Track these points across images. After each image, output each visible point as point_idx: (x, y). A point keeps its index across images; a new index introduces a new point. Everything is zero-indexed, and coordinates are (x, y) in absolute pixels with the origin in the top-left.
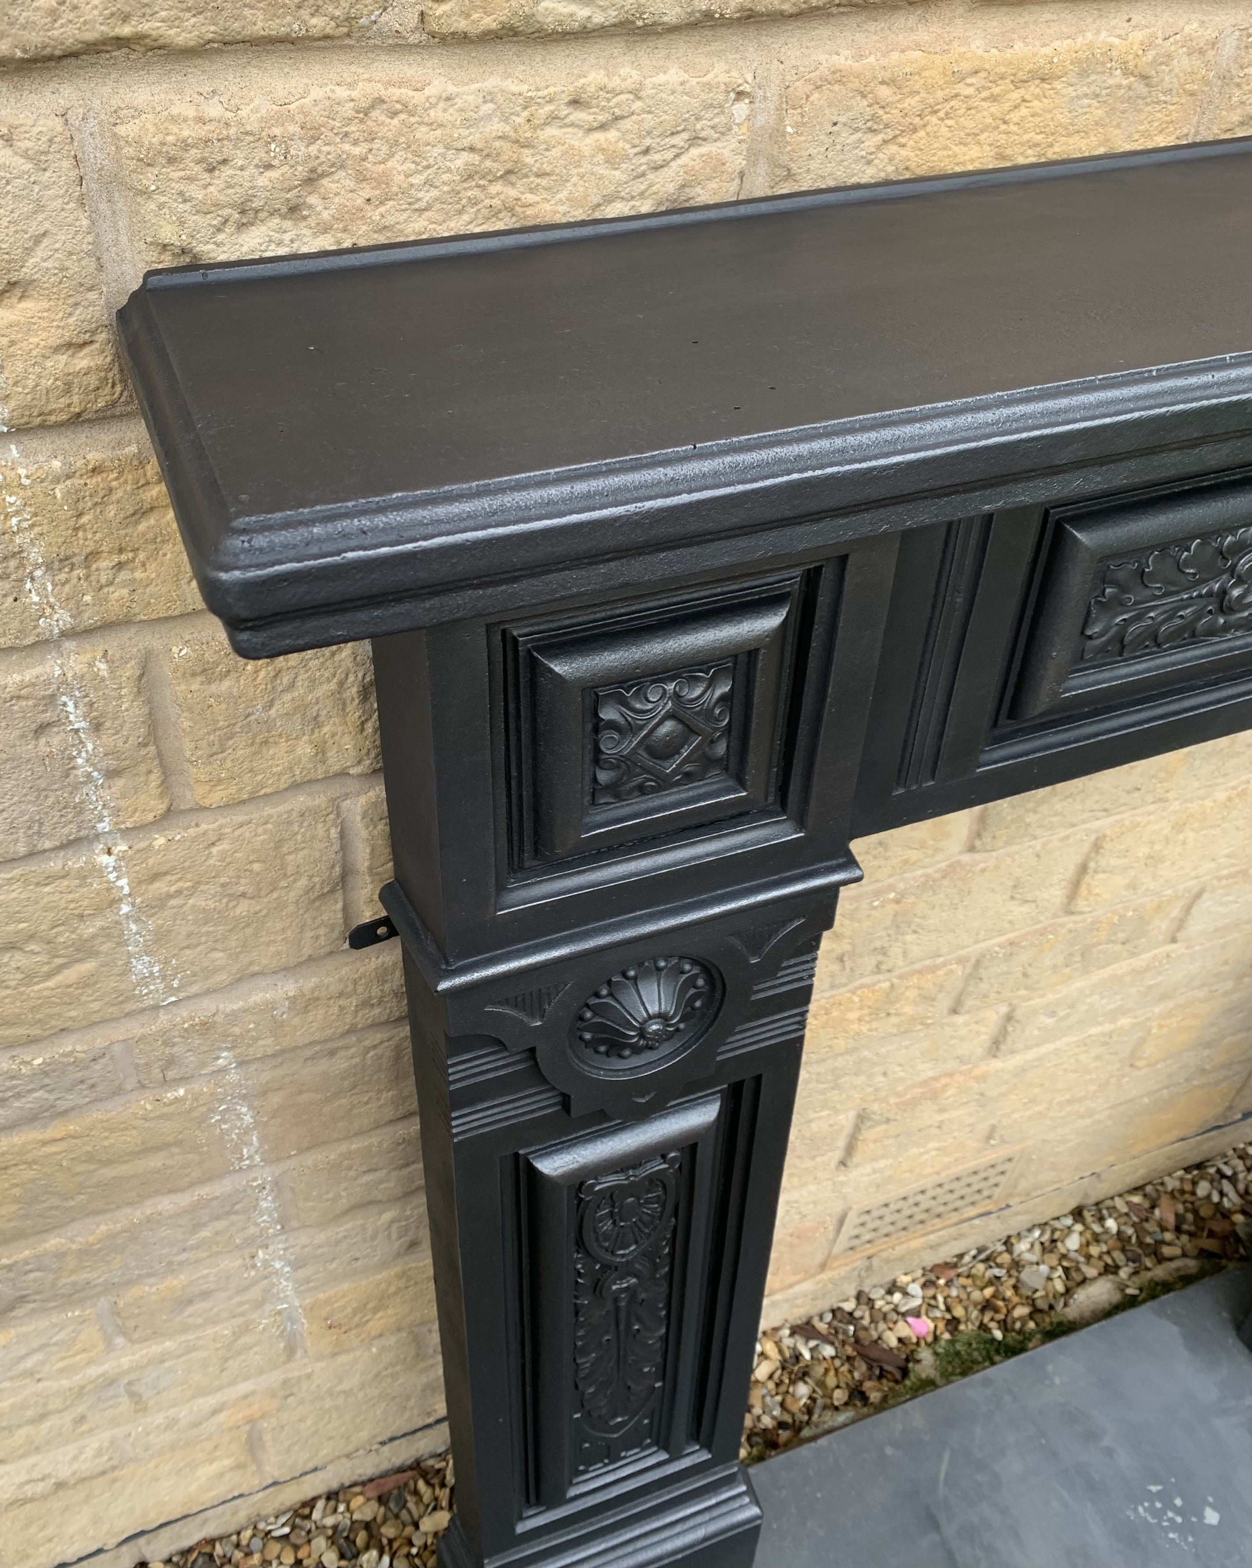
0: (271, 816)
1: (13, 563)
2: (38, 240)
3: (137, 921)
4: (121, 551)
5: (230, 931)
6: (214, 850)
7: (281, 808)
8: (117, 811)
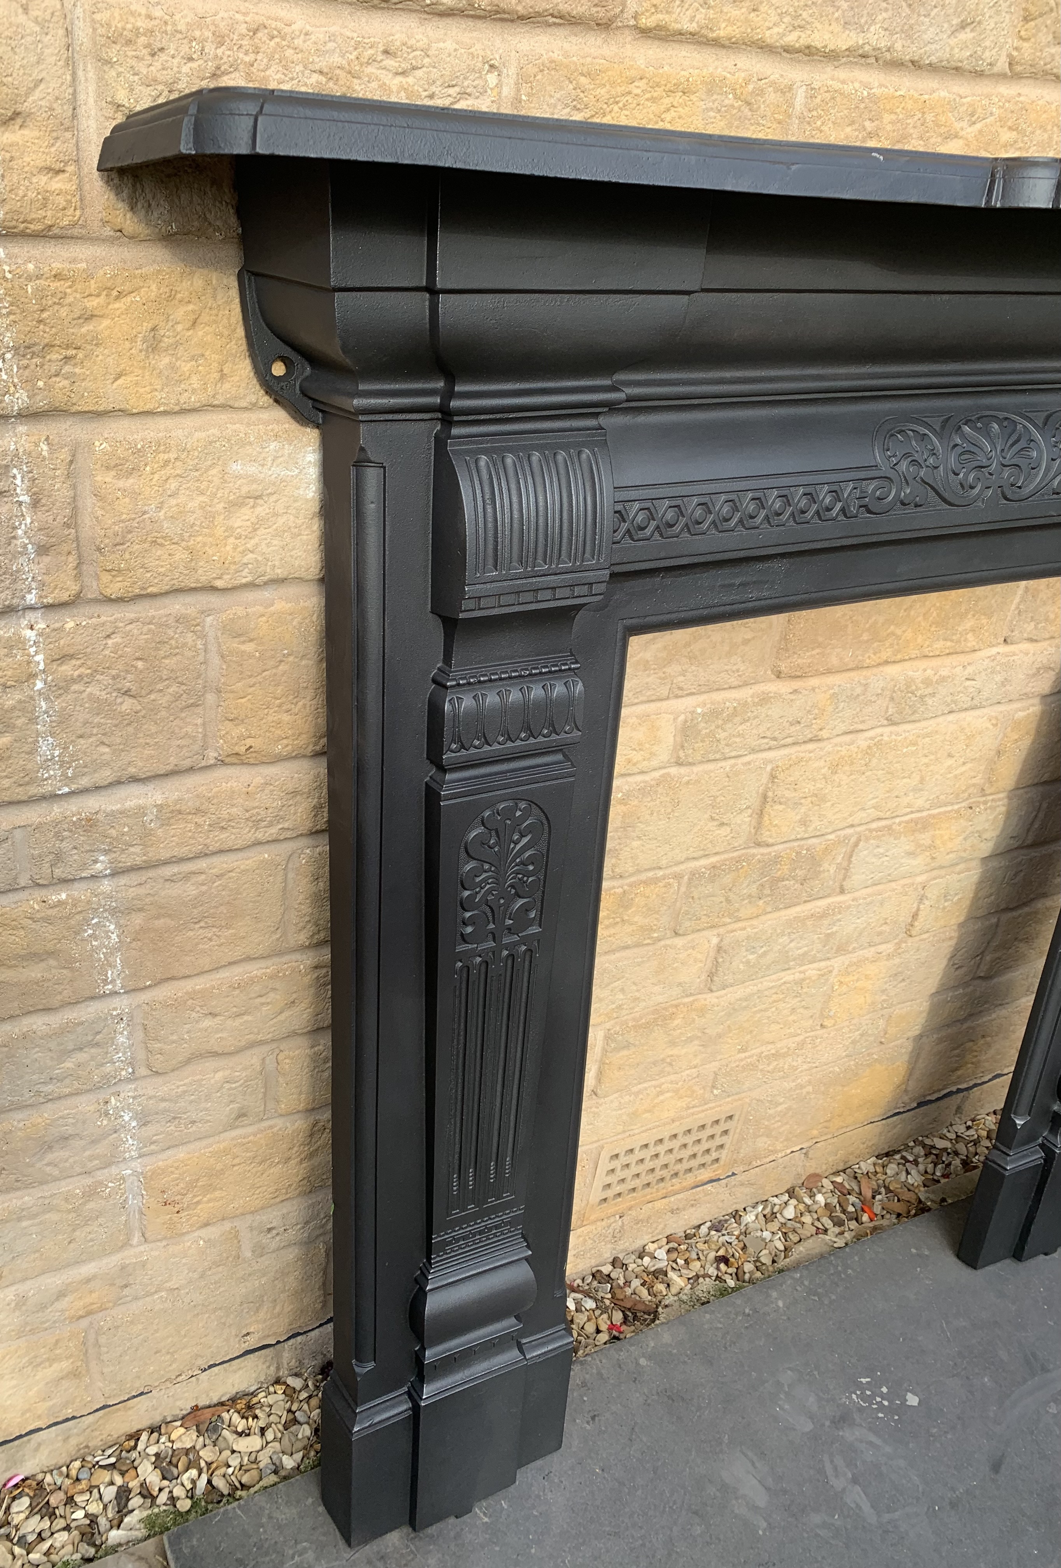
0: (154, 617)
2: (37, 84)
3: (47, 699)
4: (68, 346)
5: (116, 726)
6: (110, 642)
7: (164, 611)
8: (42, 585)
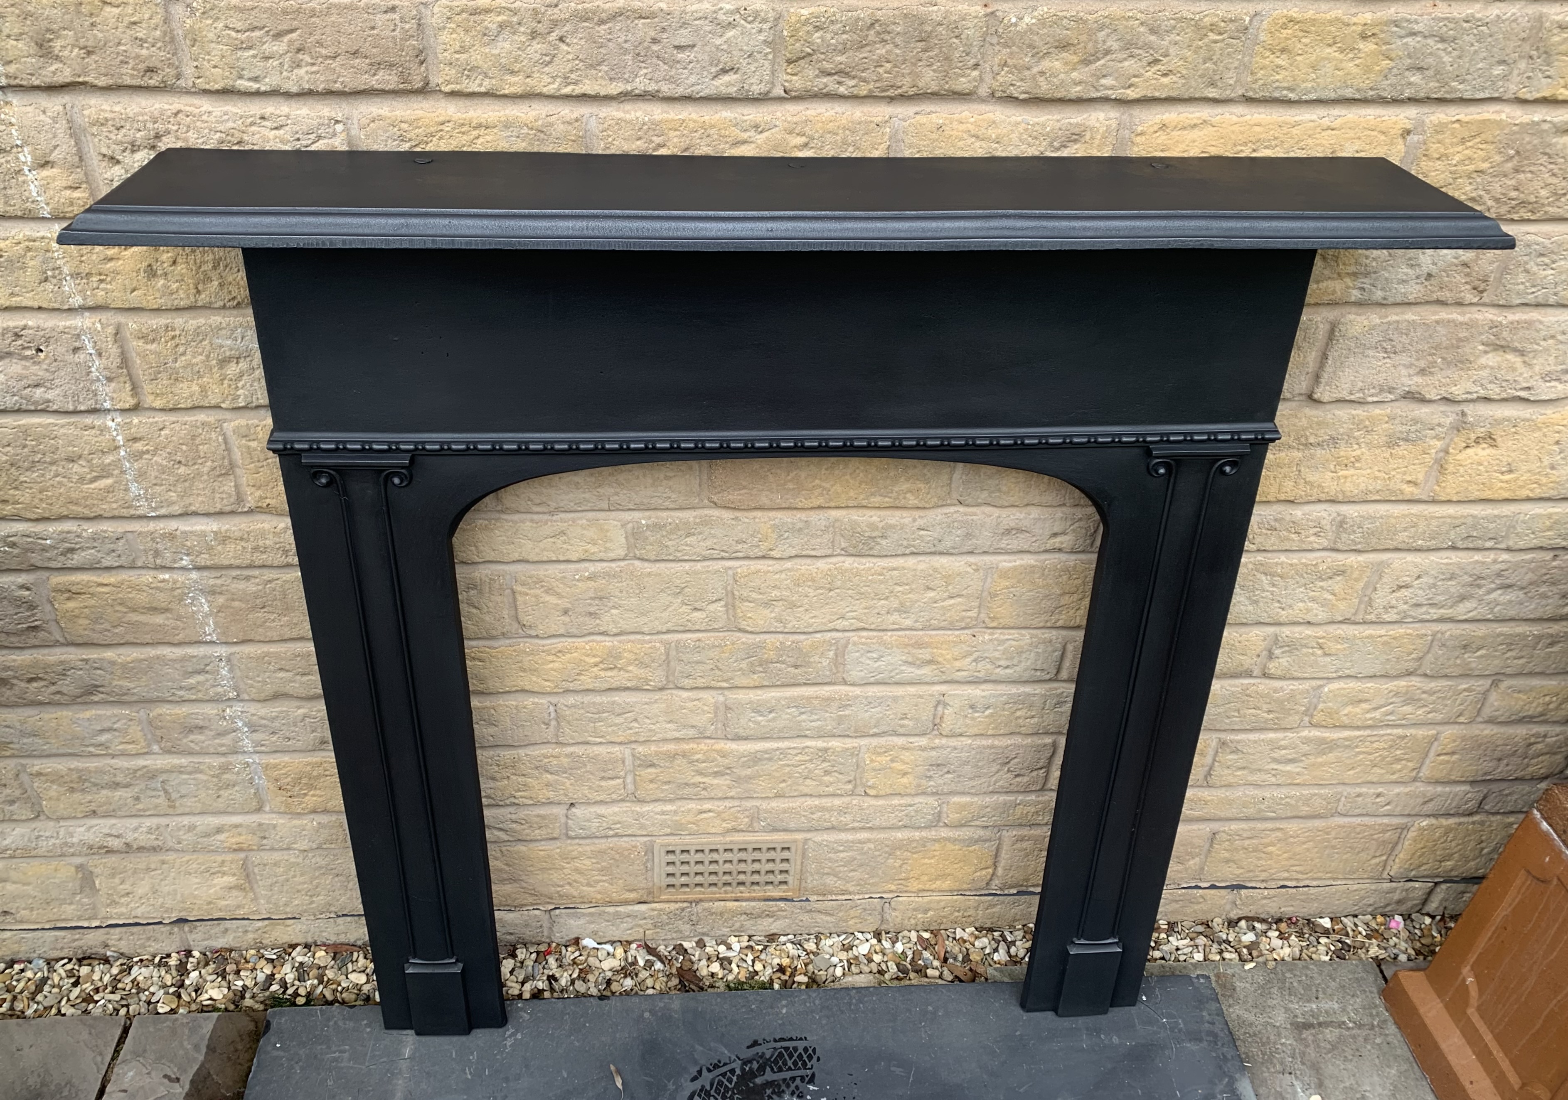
0: (186, 422)
1: (57, 272)
2: (56, 147)
3: (129, 461)
4: (100, 274)
5: (176, 482)
6: (163, 433)
7: (192, 418)
8: (112, 399)
